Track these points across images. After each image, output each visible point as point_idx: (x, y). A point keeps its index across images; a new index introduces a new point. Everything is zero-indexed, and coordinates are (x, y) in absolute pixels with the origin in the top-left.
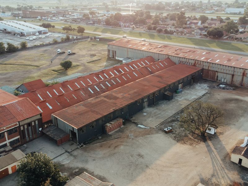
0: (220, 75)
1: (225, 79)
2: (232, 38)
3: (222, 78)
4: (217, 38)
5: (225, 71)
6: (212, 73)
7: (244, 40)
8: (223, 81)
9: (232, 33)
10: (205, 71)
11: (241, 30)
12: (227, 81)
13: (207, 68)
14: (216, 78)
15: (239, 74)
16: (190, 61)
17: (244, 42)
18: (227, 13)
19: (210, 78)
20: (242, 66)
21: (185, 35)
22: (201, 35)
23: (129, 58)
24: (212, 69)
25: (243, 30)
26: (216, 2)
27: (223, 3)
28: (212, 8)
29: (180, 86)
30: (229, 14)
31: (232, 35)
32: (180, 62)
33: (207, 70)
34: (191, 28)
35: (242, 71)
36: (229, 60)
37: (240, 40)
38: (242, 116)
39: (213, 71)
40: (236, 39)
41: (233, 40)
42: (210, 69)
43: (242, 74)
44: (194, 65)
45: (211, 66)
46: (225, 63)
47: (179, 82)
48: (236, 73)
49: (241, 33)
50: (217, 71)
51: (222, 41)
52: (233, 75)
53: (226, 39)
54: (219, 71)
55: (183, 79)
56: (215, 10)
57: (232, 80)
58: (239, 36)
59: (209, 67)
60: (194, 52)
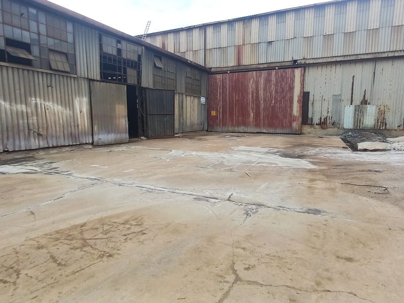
0: (325, 87)
1: (365, 102)
3: (337, 99)
5: (359, 47)
6: (268, 81)
10: (223, 81)
12: (381, 113)
13: (231, 62)
14: (296, 110)
19: (257, 115)
24: (263, 59)
33: (233, 71)
39: (270, 68)
42: (247, 60)
45: (254, 39)
50: (295, 64)
54: (315, 53)
59: (239, 50)
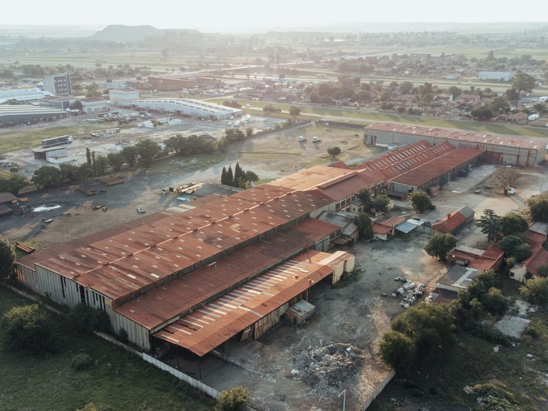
0: (505, 157)
1: (510, 160)
2: (504, 120)
3: (507, 159)
4: (484, 120)
5: (510, 153)
6: (497, 155)
7: (520, 122)
8: (508, 162)
9: (501, 113)
10: (489, 153)
11: (512, 108)
12: (512, 161)
13: (491, 150)
14: (501, 160)
15: (524, 154)
16: (472, 144)
17: (519, 124)
18: (481, 80)
19: (495, 160)
20: (526, 146)
21: (439, 115)
22: (460, 115)
23: (396, 144)
24: (497, 151)
25: (514, 108)
26: (454, 55)
27: (469, 58)
28: (453, 68)
29: (470, 165)
30: (485, 81)
31: (503, 115)
32: (461, 146)
33: (491, 152)
34: (441, 105)
35: (527, 151)
36: (513, 142)
37: (515, 122)
38: (532, 184)
39: (497, 153)
40: (509, 120)
41: (505, 122)
42: (494, 151)
43: (527, 154)
44: (477, 148)
45: (495, 148)
46: (509, 144)
47: (470, 162)
48: (521, 154)
49: (514, 112)
50: (501, 153)
51: (492, 123)
52: (518, 156)
53: (496, 121)
54: (504, 152)
55: (472, 159)
56: (459, 73)
57: (518, 161)
58: (511, 116)
59: (493, 149)
60: (473, 135)
